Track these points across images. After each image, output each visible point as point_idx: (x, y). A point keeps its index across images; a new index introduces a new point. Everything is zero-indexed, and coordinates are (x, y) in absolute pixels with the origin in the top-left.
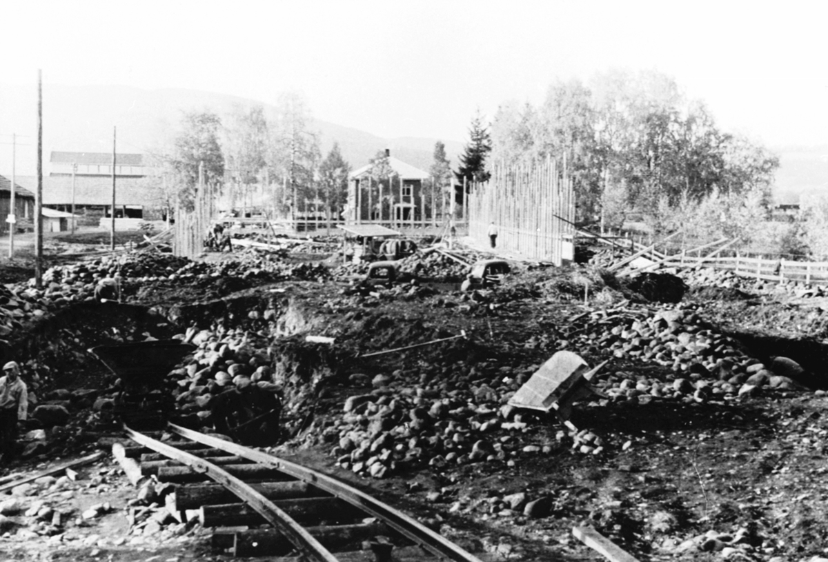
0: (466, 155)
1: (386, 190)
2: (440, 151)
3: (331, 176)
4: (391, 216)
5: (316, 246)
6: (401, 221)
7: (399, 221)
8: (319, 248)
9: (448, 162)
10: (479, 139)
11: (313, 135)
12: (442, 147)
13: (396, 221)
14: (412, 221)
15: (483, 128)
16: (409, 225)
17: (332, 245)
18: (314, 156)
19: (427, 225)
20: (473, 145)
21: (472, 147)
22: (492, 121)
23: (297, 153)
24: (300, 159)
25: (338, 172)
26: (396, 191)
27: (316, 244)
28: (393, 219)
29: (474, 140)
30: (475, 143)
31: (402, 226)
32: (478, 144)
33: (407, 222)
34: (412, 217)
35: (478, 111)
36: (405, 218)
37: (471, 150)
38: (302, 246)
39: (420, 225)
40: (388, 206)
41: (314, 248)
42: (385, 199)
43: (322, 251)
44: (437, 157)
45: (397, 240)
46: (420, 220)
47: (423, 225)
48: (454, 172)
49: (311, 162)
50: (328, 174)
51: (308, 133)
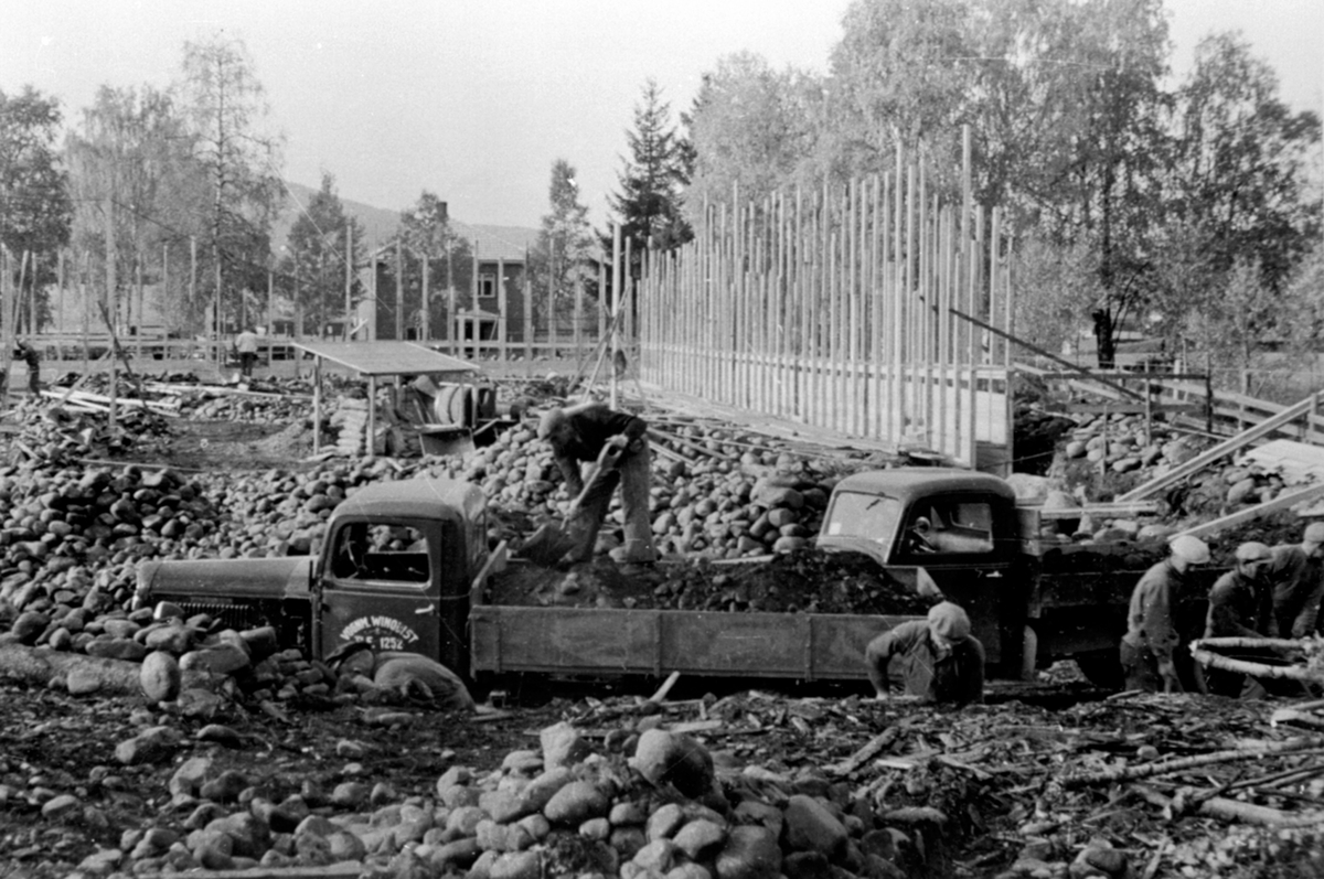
0: (625, 196)
1: (438, 279)
2: (563, 185)
3: (317, 250)
4: (451, 332)
5: (255, 401)
6: (476, 343)
7: (469, 343)
8: (263, 408)
9: (584, 210)
10: (653, 159)
11: (266, 144)
12: (569, 174)
13: (463, 343)
14: (501, 342)
15: (663, 133)
16: (494, 351)
17: (297, 398)
18: (270, 194)
19: (535, 351)
20: (641, 171)
21: (637, 176)
22: (689, 108)
23: (230, 187)
24: (236, 199)
25: (331, 239)
26: (463, 284)
27: (256, 398)
28: (456, 337)
29: (642, 160)
30: (645, 167)
31: (476, 353)
32: (651, 170)
33: (488, 344)
34: (502, 332)
35: (652, 94)
36: (483, 337)
37: (637, 184)
38: (219, 403)
39: (520, 352)
40: (444, 315)
41: (249, 407)
42: (439, 298)
43: (269, 413)
44: (555, 196)
45: (467, 386)
46: (519, 338)
47: (529, 354)
48: (598, 233)
49: (261, 209)
50: (309, 241)
51: (253, 139)
